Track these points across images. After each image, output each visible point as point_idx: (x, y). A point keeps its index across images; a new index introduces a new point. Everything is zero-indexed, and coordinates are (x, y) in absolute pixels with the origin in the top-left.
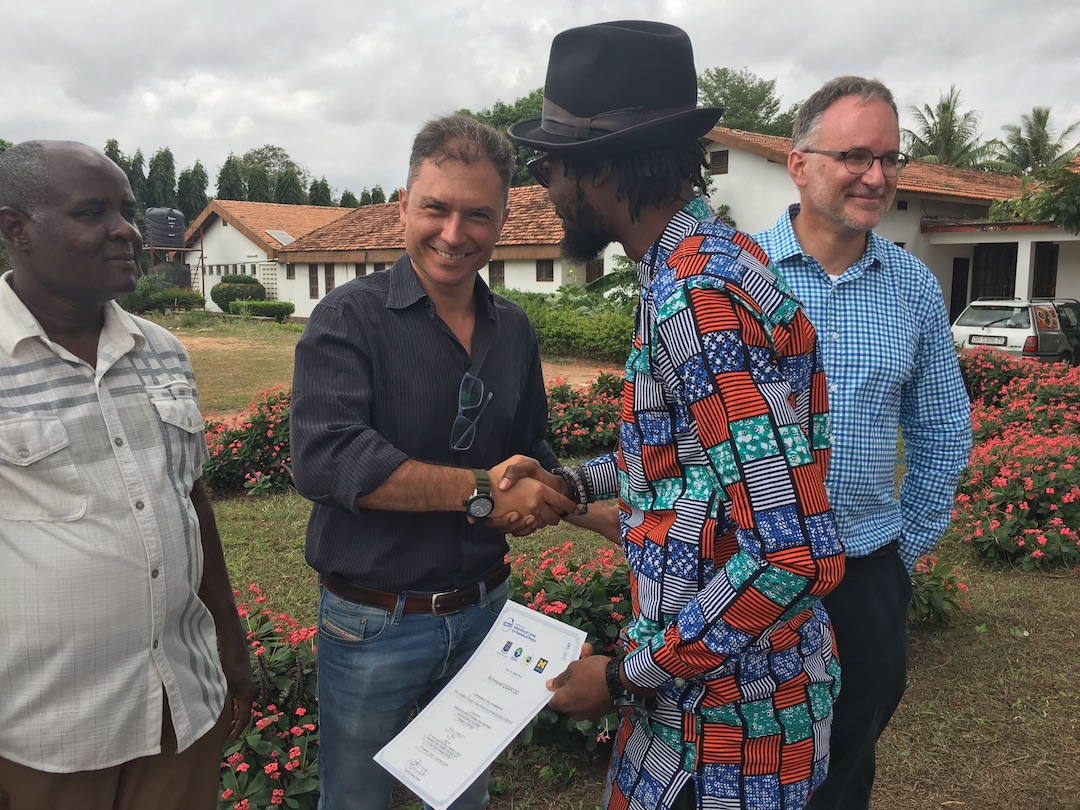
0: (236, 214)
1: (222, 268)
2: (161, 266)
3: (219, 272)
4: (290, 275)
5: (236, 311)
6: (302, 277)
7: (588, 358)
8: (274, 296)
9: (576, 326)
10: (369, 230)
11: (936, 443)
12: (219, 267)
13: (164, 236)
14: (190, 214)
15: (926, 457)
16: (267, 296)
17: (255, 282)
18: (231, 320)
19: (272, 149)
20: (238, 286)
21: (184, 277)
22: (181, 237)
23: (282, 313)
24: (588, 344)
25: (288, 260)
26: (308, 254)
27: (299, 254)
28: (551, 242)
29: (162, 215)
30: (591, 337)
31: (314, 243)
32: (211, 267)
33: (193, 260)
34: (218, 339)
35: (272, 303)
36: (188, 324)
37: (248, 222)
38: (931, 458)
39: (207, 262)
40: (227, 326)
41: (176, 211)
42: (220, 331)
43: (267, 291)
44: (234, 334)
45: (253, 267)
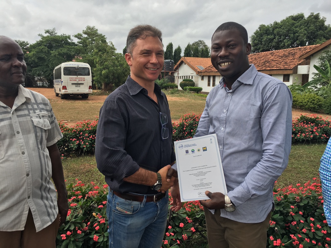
0: (188, 61)
1: (184, 77)
2: (167, 76)
3: (182, 78)
4: (202, 79)
5: (186, 90)
6: (206, 80)
7: (299, 109)
8: (197, 85)
9: (295, 97)
13: (168, 68)
14: (176, 61)
16: (195, 85)
17: (192, 81)
18: (184, 92)
19: (200, 41)
20: (187, 82)
21: (172, 79)
22: (173, 68)
23: (198, 91)
24: (300, 104)
25: (202, 75)
26: (208, 73)
27: (205, 73)
28: (290, 68)
29: (168, 62)
30: (301, 101)
31: (210, 69)
32: (180, 77)
33: (176, 75)
34: (179, 98)
35: (196, 87)
36: (172, 93)
37: (192, 63)
39: (179, 75)
40: (183, 94)
41: (172, 60)
42: (180, 95)
43: (195, 84)
44: (184, 96)
45: (192, 77)
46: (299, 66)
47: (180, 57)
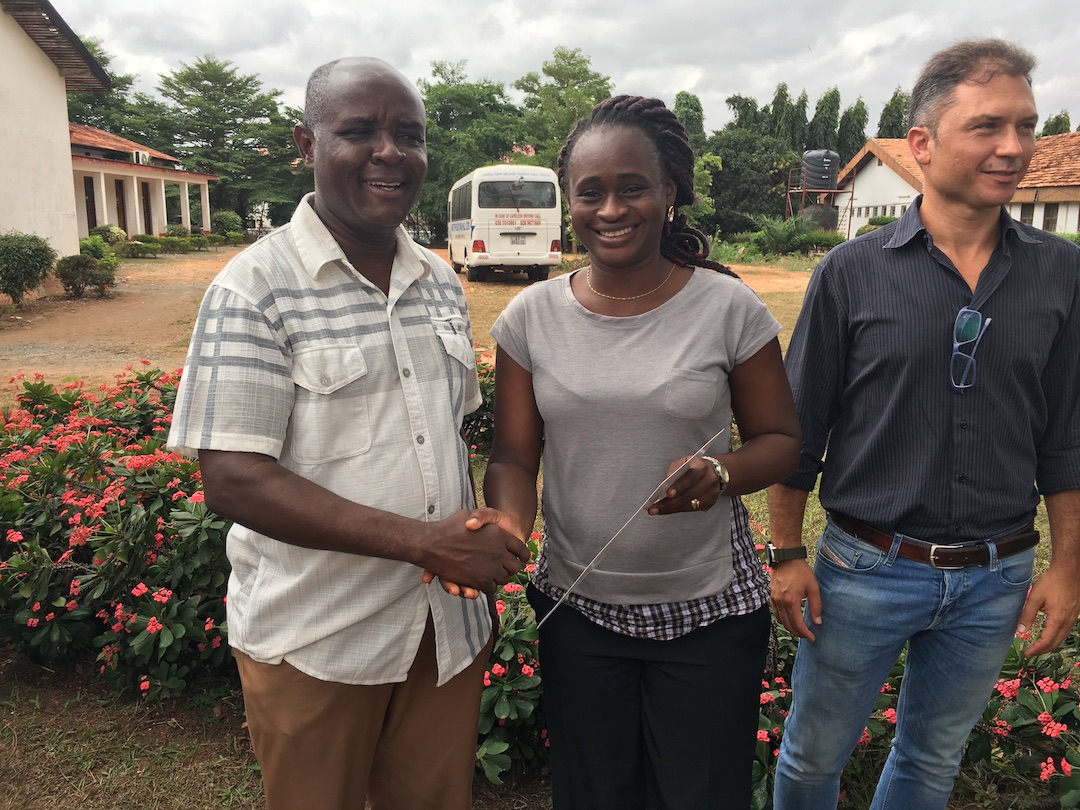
0: (893, 153)
1: (871, 210)
2: (811, 209)
3: (867, 213)
10: (1045, 165)
14: (847, 153)
21: (830, 219)
22: (834, 179)
29: (818, 157)
33: (842, 202)
37: (904, 161)
39: (856, 204)
41: (833, 153)
47: (862, 140)
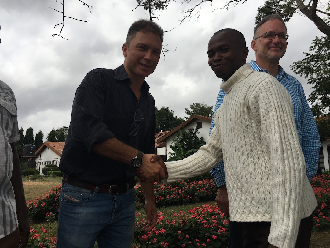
0: (52, 146)
1: (46, 163)
2: (27, 162)
5: (49, 174)
11: (311, 137)
12: (45, 162)
13: (28, 153)
14: (38, 146)
15: (308, 143)
17: (57, 166)
18: (48, 177)
19: (65, 128)
20: (51, 168)
21: (34, 165)
22: (34, 153)
29: (29, 146)
32: (43, 162)
33: (37, 161)
37: (56, 148)
38: (310, 143)
39: (41, 161)
40: (46, 179)
41: (33, 145)
44: (48, 181)
45: (56, 162)
46: (158, 149)
